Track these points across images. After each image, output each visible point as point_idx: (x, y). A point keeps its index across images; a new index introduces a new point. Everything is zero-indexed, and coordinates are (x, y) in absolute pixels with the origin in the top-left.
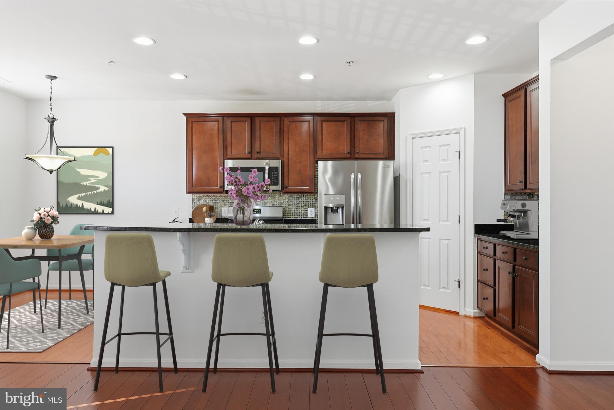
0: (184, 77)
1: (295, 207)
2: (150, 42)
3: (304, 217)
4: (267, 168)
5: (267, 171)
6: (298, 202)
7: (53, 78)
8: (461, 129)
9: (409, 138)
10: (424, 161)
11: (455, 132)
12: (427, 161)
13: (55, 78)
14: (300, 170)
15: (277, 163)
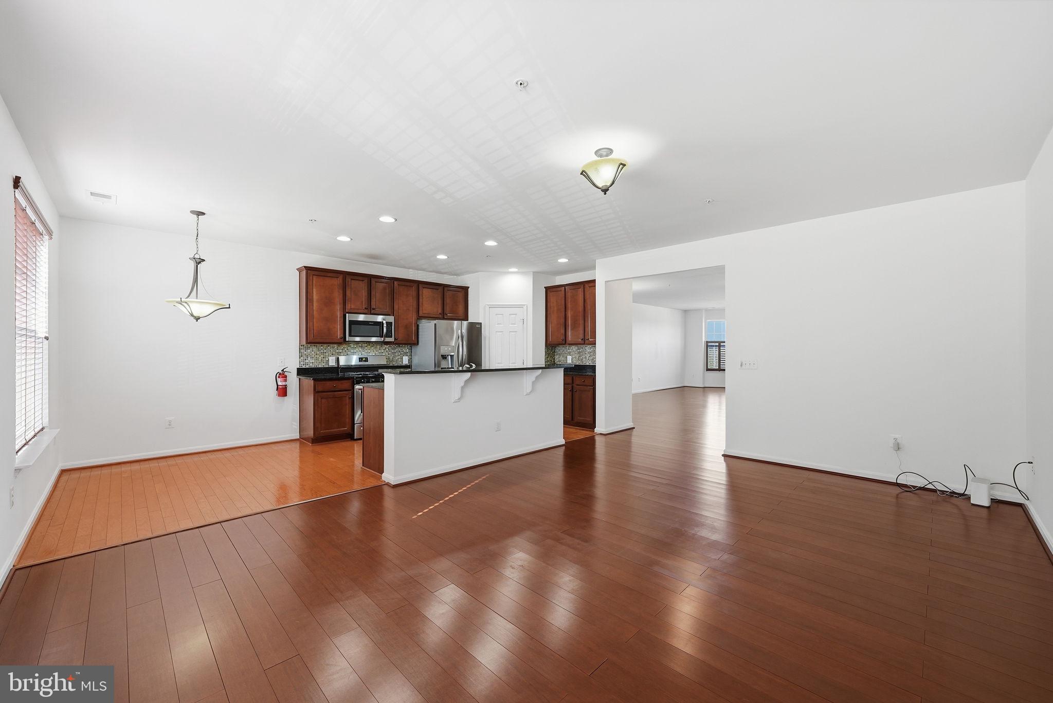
0: (349, 239)
1: (393, 355)
2: (391, 220)
3: (400, 364)
4: (384, 322)
5: (385, 325)
6: (395, 351)
7: (200, 214)
8: (525, 305)
9: (488, 307)
10: (498, 324)
11: (521, 306)
12: (500, 324)
13: (203, 214)
14: (406, 326)
15: (391, 319)
